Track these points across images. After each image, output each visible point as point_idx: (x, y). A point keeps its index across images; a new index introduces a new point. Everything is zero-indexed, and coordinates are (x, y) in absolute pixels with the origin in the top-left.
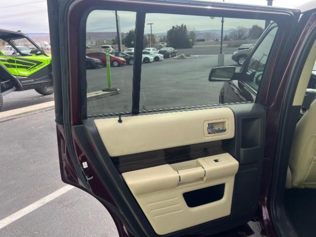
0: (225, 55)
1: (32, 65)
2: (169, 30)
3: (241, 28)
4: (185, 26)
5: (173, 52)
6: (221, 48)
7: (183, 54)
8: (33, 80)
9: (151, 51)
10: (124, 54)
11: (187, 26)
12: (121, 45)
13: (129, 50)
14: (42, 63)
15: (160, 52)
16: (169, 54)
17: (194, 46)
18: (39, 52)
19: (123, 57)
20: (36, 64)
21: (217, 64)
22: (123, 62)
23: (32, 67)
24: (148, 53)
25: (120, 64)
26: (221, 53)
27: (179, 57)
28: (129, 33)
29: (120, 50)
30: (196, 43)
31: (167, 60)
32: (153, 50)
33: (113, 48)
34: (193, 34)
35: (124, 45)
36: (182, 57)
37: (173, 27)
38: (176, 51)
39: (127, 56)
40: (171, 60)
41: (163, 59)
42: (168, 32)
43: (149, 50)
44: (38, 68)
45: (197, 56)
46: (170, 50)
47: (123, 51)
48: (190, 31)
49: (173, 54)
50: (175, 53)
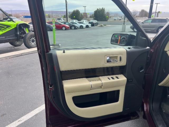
0: (126, 26)
1: (4, 27)
2: (95, 11)
3: (135, 11)
4: (104, 8)
5: (97, 23)
6: (124, 22)
7: (102, 24)
8: (4, 37)
9: (84, 22)
10: (69, 23)
11: (105, 9)
12: (68, 18)
13: (73, 21)
14: (11, 26)
15: (90, 23)
16: (94, 24)
17: (109, 20)
18: (9, 19)
19: (69, 25)
20: (6, 27)
21: (121, 31)
22: (68, 27)
23: (3, 29)
24: (83, 23)
25: (66, 29)
26: (124, 24)
27: (100, 26)
28: (73, 12)
29: (67, 21)
30: (110, 18)
31: (93, 27)
32: (85, 21)
33: (63, 19)
34: (108, 13)
35: (70, 18)
36: (102, 26)
37: (98, 9)
38: (98, 22)
39: (70, 24)
40: (95, 27)
41: (91, 26)
42: (95, 12)
43: (83, 21)
44: (8, 30)
45: (110, 25)
46: (95, 21)
47: (69, 21)
48: (107, 12)
49: (97, 24)
50: (98, 23)
